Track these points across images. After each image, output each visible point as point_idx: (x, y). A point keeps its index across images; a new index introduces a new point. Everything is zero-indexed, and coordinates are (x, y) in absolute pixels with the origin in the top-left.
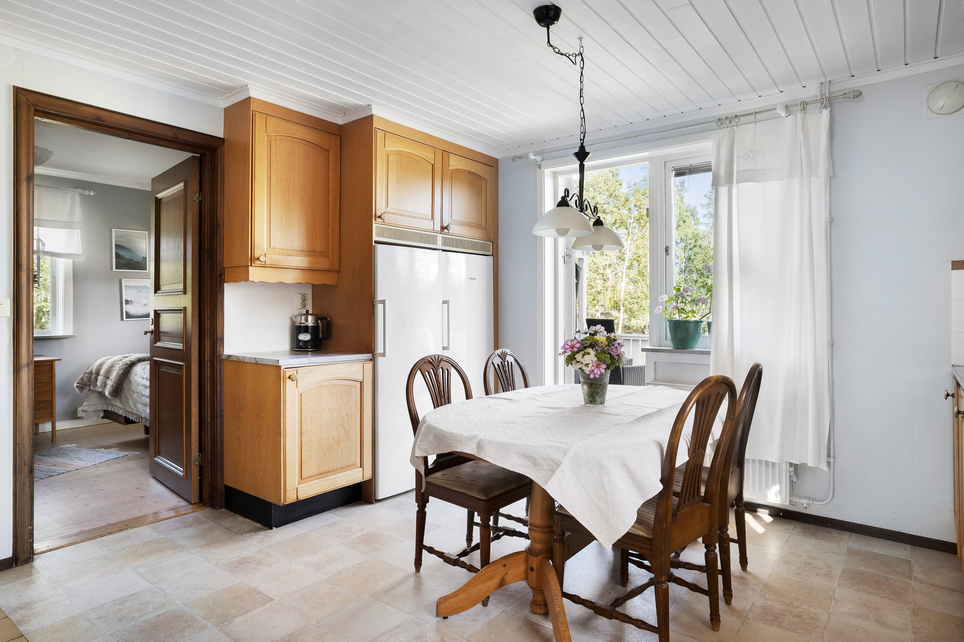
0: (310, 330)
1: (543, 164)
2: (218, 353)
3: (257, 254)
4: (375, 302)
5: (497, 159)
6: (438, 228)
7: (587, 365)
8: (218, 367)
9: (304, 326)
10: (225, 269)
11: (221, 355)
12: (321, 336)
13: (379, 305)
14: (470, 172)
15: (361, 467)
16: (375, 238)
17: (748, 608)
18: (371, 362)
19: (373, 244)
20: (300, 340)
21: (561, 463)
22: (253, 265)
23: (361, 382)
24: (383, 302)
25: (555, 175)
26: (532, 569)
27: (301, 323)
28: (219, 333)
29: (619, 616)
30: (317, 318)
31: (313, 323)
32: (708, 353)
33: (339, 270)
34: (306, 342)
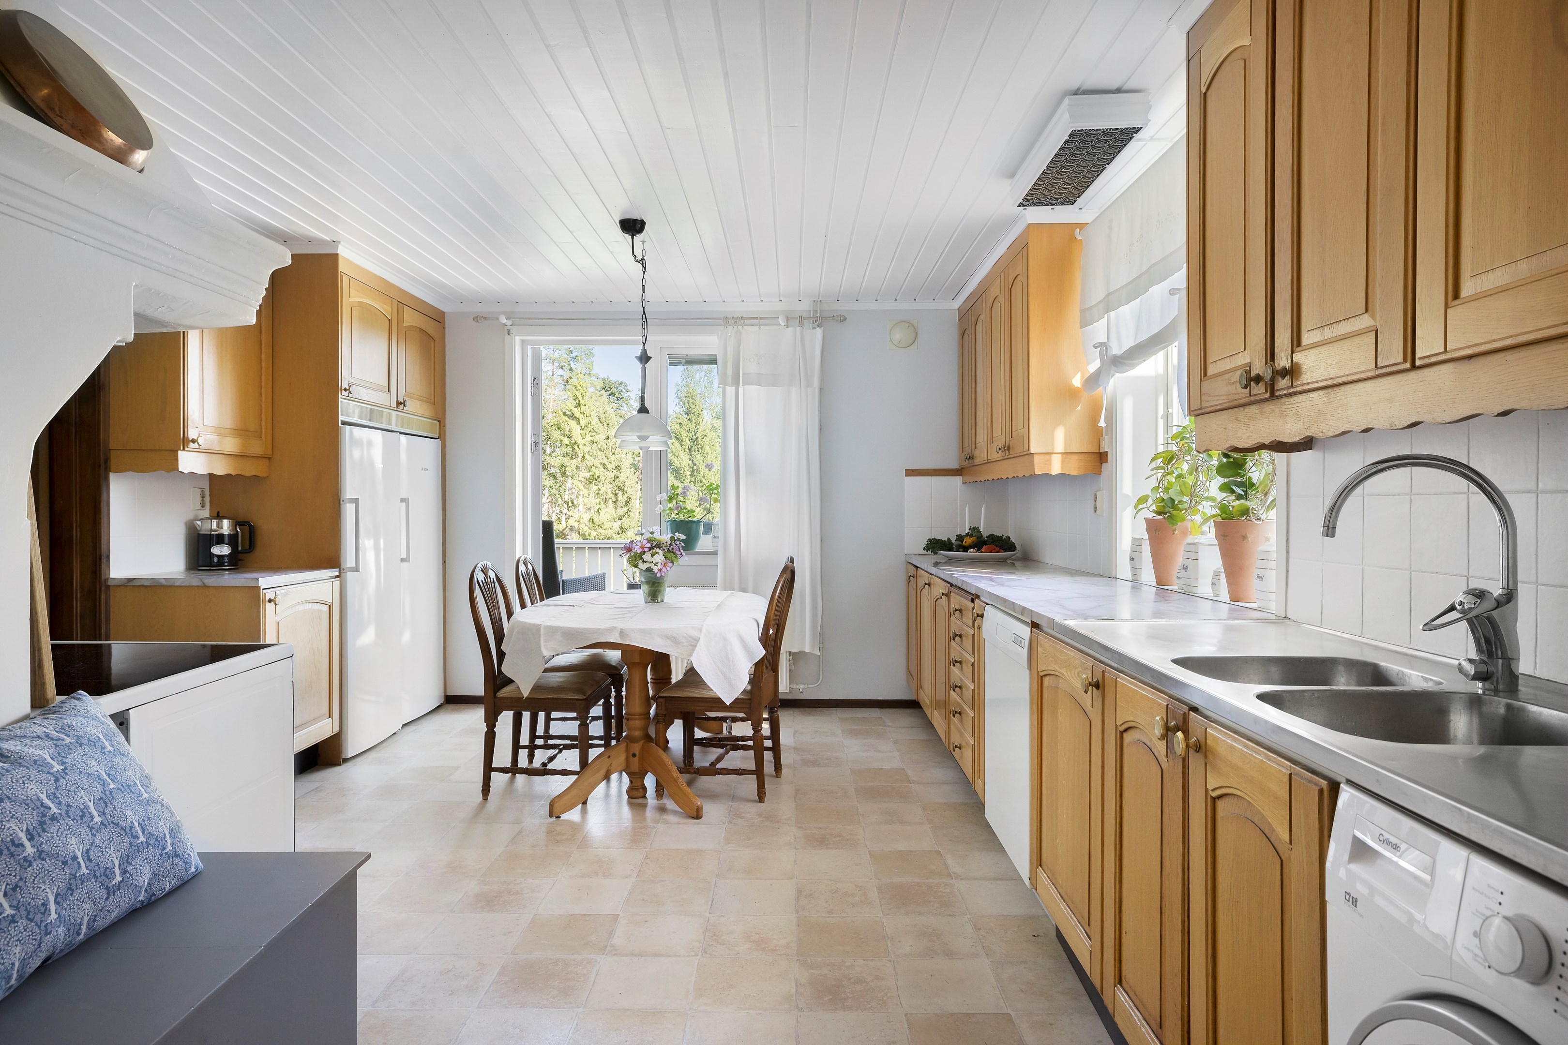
0: (226, 540)
1: (514, 329)
2: (103, 577)
3: (192, 434)
4: (343, 501)
5: (444, 313)
6: (394, 404)
7: (656, 564)
8: (103, 597)
9: (216, 534)
10: (112, 451)
11: (107, 579)
12: (240, 548)
13: (348, 505)
14: (421, 330)
15: (329, 717)
16: (341, 418)
17: (792, 762)
18: (338, 579)
19: (340, 425)
20: (213, 554)
21: (699, 639)
22: (186, 449)
23: (330, 606)
24: (356, 501)
25: (524, 343)
26: (634, 755)
27: (212, 530)
28: (104, 546)
29: (722, 771)
30: (236, 522)
31: (231, 530)
32: (715, 553)
33: (270, 456)
34: (220, 557)
